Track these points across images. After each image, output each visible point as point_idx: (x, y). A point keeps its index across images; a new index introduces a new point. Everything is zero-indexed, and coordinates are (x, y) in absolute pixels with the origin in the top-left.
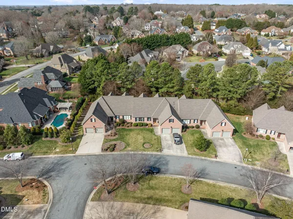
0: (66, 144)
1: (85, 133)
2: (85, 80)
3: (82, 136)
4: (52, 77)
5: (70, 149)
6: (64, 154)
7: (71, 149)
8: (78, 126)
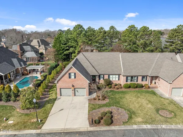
0: (28, 111)
1: (59, 96)
2: (60, 45)
3: (55, 100)
4: (28, 49)
5: (32, 121)
6: (20, 129)
7: (35, 120)
8: (50, 88)
